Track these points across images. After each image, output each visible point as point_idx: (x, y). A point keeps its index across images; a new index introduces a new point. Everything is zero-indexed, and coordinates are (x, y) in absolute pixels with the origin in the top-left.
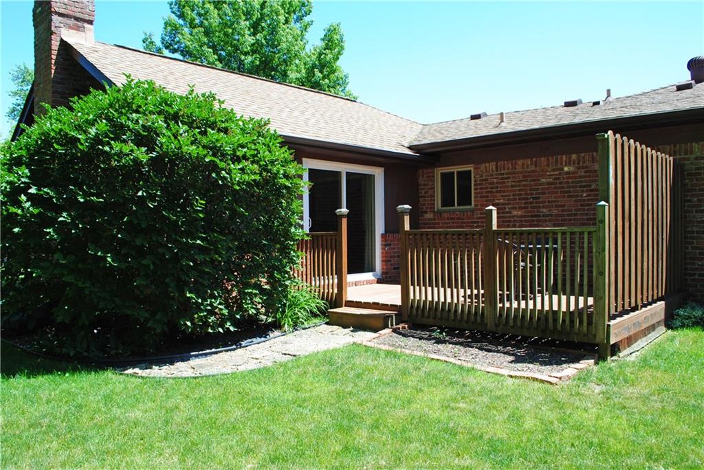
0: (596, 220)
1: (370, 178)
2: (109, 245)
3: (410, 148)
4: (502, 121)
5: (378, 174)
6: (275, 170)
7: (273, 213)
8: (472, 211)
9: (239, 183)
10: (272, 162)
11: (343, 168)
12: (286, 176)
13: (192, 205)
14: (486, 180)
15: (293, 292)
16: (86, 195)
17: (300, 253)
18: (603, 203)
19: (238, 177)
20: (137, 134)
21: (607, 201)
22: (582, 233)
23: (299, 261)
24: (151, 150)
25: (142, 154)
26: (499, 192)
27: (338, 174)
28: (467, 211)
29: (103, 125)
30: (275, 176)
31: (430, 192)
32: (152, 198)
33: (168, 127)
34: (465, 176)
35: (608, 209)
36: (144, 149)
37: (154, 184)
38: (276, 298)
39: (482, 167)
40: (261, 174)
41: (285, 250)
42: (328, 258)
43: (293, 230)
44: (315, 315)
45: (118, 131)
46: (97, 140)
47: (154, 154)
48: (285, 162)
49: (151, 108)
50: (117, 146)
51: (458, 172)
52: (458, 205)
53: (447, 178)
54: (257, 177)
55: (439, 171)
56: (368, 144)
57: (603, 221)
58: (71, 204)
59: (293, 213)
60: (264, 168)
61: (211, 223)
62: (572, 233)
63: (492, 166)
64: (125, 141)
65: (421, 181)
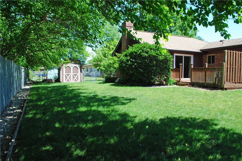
0: (222, 66)
1: (190, 57)
2: (142, 69)
3: (200, 50)
4: (223, 44)
5: (192, 56)
6: (167, 57)
7: (166, 64)
8: (215, 65)
9: (161, 59)
10: (167, 56)
11: (183, 55)
12: (169, 58)
13: (153, 63)
14: (218, 58)
15: (170, 79)
16: (138, 61)
17: (172, 72)
18: (224, 63)
19: (161, 58)
20: (145, 51)
21: (225, 62)
22: (220, 68)
23: (171, 73)
24: (148, 54)
25: (147, 55)
26: (220, 60)
27: (182, 56)
28: (213, 65)
29: (141, 51)
30: (167, 58)
31: (206, 60)
32: (148, 61)
33: (150, 51)
34: (213, 57)
36: (147, 54)
37: (148, 59)
38: (167, 80)
39: (217, 54)
40: (165, 58)
41: (169, 71)
42: (178, 73)
43: (170, 67)
44: (175, 84)
45: (143, 51)
46: (140, 53)
47: (148, 55)
48: (169, 56)
49: (148, 47)
50: (143, 54)
51: (212, 56)
52: (212, 63)
53: (210, 57)
54: (164, 58)
55: (208, 55)
56: (191, 50)
58: (136, 62)
59: (170, 64)
60: (165, 57)
61: (156, 66)
63: (219, 54)
64: (144, 53)
65: (203, 58)
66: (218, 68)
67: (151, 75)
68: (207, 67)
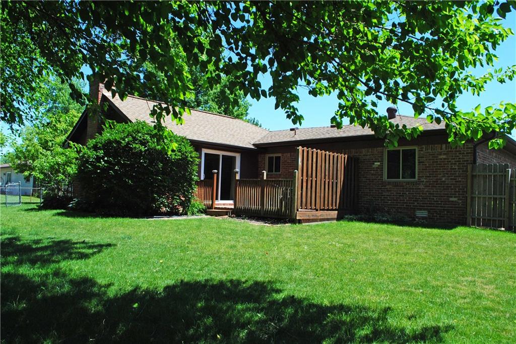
0: (293, 176)
1: (234, 158)
2: (131, 178)
3: (253, 145)
4: (295, 134)
5: (238, 157)
6: (187, 155)
7: (186, 170)
8: (280, 175)
9: (174, 159)
10: (186, 152)
11: (221, 153)
12: (191, 157)
13: (157, 166)
14: (286, 161)
15: (193, 202)
16: (124, 161)
17: (196, 186)
18: (296, 171)
19: (173, 157)
20: (140, 141)
21: (298, 170)
22: (290, 181)
23: (196, 189)
24: (145, 147)
25: (143, 149)
26: (290, 166)
27: (218, 156)
28: (276, 175)
29: (131, 138)
30: (187, 157)
31: (263, 166)
32: (145, 162)
33: (151, 140)
34: (278, 158)
35: (298, 173)
36: (143, 147)
37: (146, 158)
38: (186, 204)
39: (285, 155)
40: (181, 156)
41: (190, 185)
42: (209, 190)
43: (193, 177)
44: (202, 212)
45: (135, 139)
46: (128, 143)
47: (146, 148)
48: (191, 152)
49: (146, 132)
50: (134, 145)
51: (275, 157)
52: (275, 172)
53: (271, 159)
54: (181, 157)
55: (267, 156)
56: (236, 144)
57: (295, 177)
58: (118, 163)
59: (193, 170)
60: (183, 154)
61: (164, 173)
62: (287, 181)
63: (289, 155)
64: (136, 144)
65: (260, 160)
66: (285, 181)
67: (153, 192)
68: (265, 178)
